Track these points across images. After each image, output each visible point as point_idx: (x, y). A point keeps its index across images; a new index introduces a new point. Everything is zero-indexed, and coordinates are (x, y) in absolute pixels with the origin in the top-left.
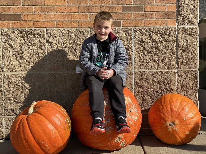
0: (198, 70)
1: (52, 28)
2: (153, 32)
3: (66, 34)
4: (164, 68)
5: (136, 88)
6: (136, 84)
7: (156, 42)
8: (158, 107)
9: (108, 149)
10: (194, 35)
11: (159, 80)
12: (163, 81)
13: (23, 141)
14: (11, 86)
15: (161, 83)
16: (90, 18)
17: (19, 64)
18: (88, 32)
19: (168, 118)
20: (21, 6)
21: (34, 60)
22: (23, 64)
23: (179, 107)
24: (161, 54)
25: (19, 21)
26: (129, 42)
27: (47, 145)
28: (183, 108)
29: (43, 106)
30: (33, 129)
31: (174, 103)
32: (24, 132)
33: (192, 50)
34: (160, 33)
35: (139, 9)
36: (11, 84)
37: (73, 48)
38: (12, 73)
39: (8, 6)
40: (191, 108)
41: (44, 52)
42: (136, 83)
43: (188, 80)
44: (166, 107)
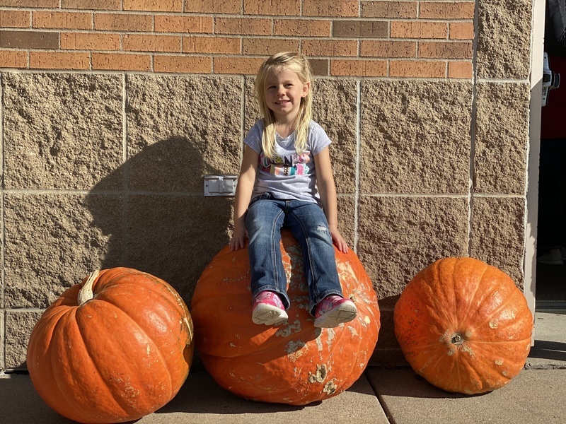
0: (525, 197)
1: (141, 74)
2: (411, 94)
3: (180, 90)
4: (438, 189)
5: (364, 241)
6: (363, 229)
7: (420, 121)
8: (424, 293)
9: (290, 400)
10: (518, 104)
11: (425, 222)
12: (434, 223)
13: (67, 376)
14: (25, 228)
15: (428, 230)
16: (245, 48)
17: (47, 168)
18: (239, 88)
19: (450, 321)
20: (57, 10)
21: (90, 157)
22: (60, 168)
23: (477, 292)
24: (431, 153)
25: (50, 51)
26: (347, 118)
27: (133, 386)
28: (489, 296)
29: (122, 281)
30: (94, 343)
31: (466, 281)
32: (68, 351)
33: (513, 144)
34: (430, 96)
35: (376, 29)
36: (24, 221)
37: (197, 129)
38: (27, 193)
39: (23, 10)
40: (507, 297)
41: (118, 136)
42: (363, 226)
43: (498, 223)
44: (444, 293)
